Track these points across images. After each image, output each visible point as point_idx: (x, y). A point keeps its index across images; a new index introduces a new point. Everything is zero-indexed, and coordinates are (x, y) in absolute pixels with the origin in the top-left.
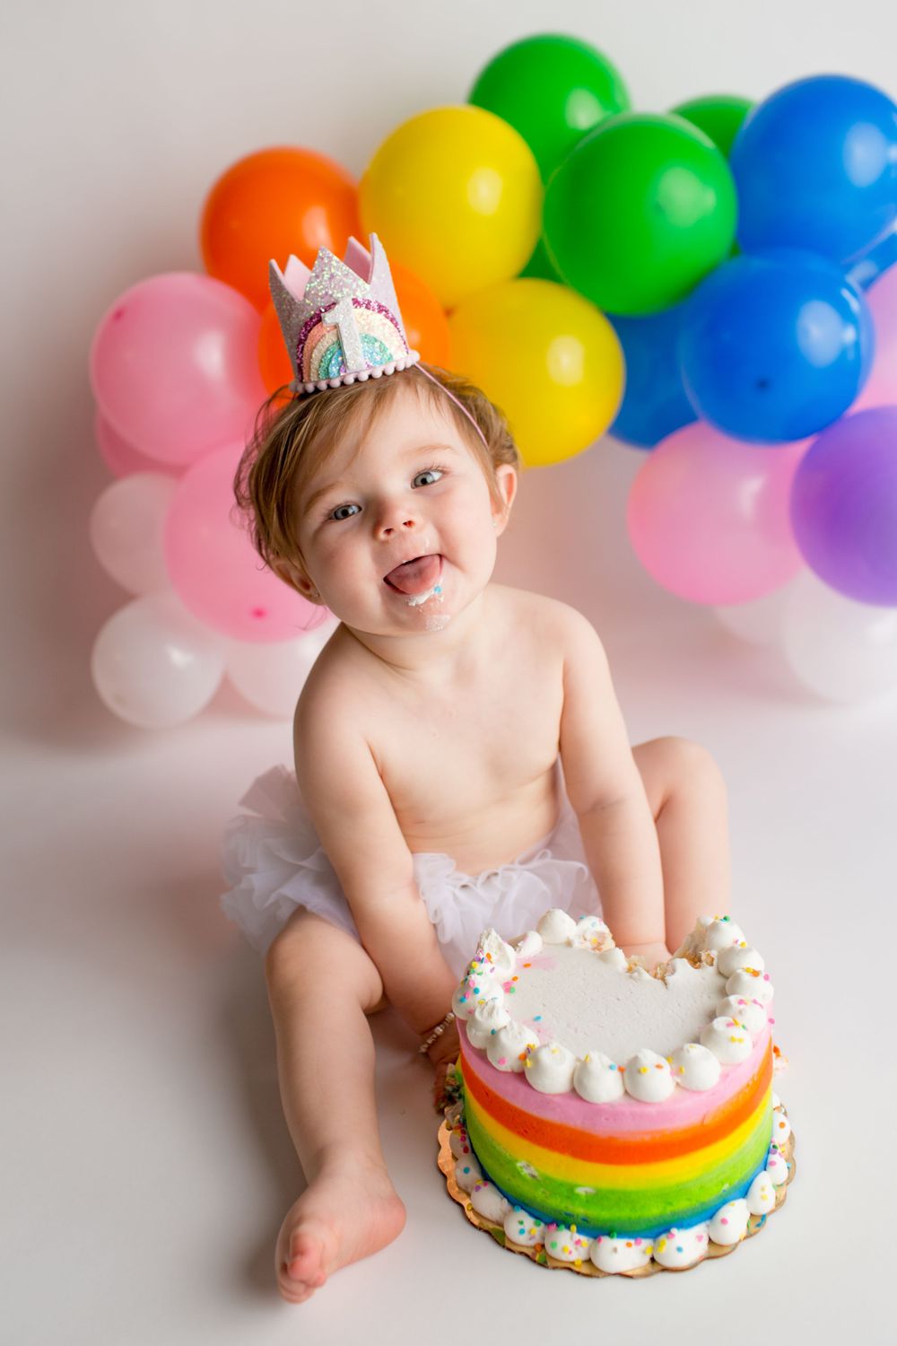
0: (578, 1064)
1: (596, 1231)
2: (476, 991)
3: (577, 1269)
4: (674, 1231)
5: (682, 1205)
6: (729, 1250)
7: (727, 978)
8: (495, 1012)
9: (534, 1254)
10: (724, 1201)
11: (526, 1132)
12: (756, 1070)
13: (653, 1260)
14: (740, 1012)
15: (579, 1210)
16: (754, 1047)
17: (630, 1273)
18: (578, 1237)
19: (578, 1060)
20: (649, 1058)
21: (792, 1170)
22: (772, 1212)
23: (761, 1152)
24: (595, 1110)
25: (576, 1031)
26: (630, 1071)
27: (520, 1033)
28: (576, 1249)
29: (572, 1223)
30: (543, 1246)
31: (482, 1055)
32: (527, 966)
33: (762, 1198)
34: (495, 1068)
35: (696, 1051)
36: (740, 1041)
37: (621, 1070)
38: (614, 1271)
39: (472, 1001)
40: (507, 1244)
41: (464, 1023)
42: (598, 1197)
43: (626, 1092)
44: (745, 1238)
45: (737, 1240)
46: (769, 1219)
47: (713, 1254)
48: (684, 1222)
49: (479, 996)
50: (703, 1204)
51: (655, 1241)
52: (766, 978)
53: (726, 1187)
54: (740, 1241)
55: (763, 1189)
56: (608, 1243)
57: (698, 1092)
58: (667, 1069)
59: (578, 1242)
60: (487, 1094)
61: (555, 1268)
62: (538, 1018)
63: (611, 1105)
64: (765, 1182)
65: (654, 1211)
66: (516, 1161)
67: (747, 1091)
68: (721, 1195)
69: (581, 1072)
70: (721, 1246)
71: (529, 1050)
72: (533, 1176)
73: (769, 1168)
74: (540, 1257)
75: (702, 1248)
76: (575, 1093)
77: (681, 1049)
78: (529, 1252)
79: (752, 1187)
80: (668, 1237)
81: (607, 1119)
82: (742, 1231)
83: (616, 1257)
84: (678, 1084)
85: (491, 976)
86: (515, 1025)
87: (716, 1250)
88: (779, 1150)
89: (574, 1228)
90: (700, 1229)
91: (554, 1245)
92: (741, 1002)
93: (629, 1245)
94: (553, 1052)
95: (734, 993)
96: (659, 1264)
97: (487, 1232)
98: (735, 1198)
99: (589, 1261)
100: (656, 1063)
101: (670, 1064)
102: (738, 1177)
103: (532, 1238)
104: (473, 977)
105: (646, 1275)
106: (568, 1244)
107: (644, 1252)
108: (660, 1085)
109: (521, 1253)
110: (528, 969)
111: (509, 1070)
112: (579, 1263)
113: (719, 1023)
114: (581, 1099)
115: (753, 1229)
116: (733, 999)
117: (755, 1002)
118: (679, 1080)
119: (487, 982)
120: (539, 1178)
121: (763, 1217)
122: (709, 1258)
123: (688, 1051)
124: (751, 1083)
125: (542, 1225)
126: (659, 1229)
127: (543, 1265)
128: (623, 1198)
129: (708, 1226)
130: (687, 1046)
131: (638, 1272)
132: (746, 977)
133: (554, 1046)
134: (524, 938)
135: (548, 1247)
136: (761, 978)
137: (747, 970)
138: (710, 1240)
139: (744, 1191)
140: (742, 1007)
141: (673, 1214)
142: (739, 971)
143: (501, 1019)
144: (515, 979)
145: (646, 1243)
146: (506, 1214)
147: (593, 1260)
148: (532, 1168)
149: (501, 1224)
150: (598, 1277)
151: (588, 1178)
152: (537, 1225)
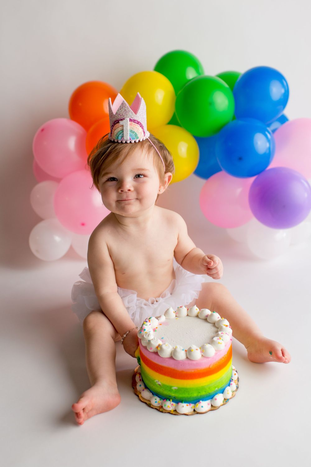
0: (173, 349)
1: (178, 401)
2: (145, 330)
3: (172, 413)
4: (201, 401)
5: (203, 393)
6: (217, 408)
7: (218, 328)
8: (150, 335)
10: (216, 393)
11: (158, 370)
12: (226, 353)
13: (194, 410)
14: (222, 336)
15: (173, 395)
16: (225, 346)
17: (187, 414)
18: (172, 403)
19: (173, 348)
20: (194, 347)
21: (237, 387)
22: (231, 398)
23: (228, 380)
24: (178, 362)
25: (174, 341)
26: (189, 352)
27: (157, 341)
28: (172, 407)
29: (171, 399)
30: (162, 407)
31: (145, 348)
32: (160, 324)
33: (228, 393)
34: (149, 351)
35: (208, 346)
36: (221, 343)
37: (186, 351)
38: (182, 413)
39: (143, 333)
40: (151, 406)
41: (140, 339)
42: (178, 390)
43: (187, 358)
44: (222, 405)
45: (219, 405)
46: (230, 400)
47: (212, 409)
48: (204, 398)
49: (145, 331)
50: (209, 393)
51: (195, 405)
53: (217, 389)
54: (221, 406)
55: (228, 391)
56: (181, 404)
57: (208, 358)
58: (199, 350)
59: (172, 404)
60: (147, 360)
61: (165, 413)
62: (163, 338)
63: (182, 361)
64: (228, 389)
65: (195, 395)
66: (155, 380)
67: (223, 359)
68: (215, 391)
69: (174, 352)
70: (215, 407)
71: (159, 345)
72: (159, 385)
73: (230, 386)
74: (160, 409)
75: (209, 407)
76: (171, 358)
77: (204, 345)
78: (158, 408)
79: (225, 390)
80: (199, 403)
81: (181, 365)
82: (222, 403)
83: (183, 408)
84: (202, 355)
85: (150, 326)
86: (156, 339)
88: (233, 381)
89: (171, 400)
90: (209, 401)
91: (165, 405)
92: (222, 333)
93: (187, 405)
94: (166, 345)
95: (220, 331)
96: (196, 411)
97: (146, 403)
98: (219, 393)
99: (175, 411)
100: (196, 348)
101: (200, 349)
102: (221, 386)
103: (159, 404)
104: (144, 326)
105: (192, 415)
106: (169, 405)
107: (192, 408)
108: (197, 355)
109: (155, 409)
110: (160, 325)
111: (153, 351)
112: (172, 411)
113: (215, 339)
114: (174, 359)
115: (224, 403)
116: (220, 333)
117: (226, 333)
118: (203, 354)
119: (148, 328)
120: (161, 385)
121: (228, 399)
122: (211, 410)
123: (205, 346)
124: (224, 357)
125: (162, 400)
126: (196, 401)
127: (162, 412)
128: (186, 390)
129: (211, 401)
130: (205, 344)
131: (190, 414)
132: (224, 327)
134: (160, 317)
135: (163, 407)
136: (228, 327)
137: (224, 325)
138: (212, 405)
139: (223, 391)
140: (222, 334)
141: (201, 396)
142: (222, 325)
143: (151, 337)
144: (157, 328)
145: (192, 405)
146: (151, 398)
147: (177, 410)
148: (159, 382)
149: (150, 401)
150: (178, 415)
151: (176, 384)
152: (161, 400)
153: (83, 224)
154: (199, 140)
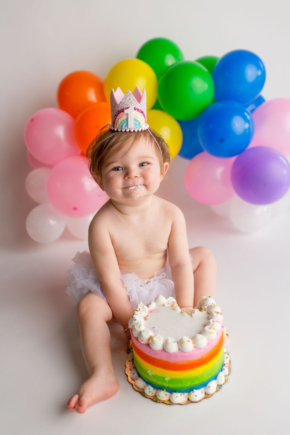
0: (165, 341)
1: (172, 391)
2: (135, 320)
3: (166, 403)
4: (194, 390)
5: (197, 382)
6: (211, 395)
7: (210, 314)
8: (141, 326)
9: (153, 399)
10: (209, 381)
11: (150, 362)
12: (218, 342)
13: (188, 399)
14: (213, 324)
15: (166, 385)
16: (217, 335)
17: (182, 403)
18: (166, 393)
19: (165, 340)
20: (186, 339)
21: (230, 371)
22: (224, 384)
23: (221, 365)
24: (170, 355)
25: (165, 331)
26: (180, 343)
27: (148, 332)
28: (166, 396)
30: (156, 396)
31: (137, 339)
32: (151, 312)
33: (221, 380)
34: (141, 343)
35: (200, 336)
37: (178, 343)
38: (177, 403)
39: (134, 323)
40: (146, 396)
41: (132, 329)
42: (172, 381)
43: (179, 349)
44: (216, 392)
45: (213, 393)
46: (223, 386)
48: (197, 387)
49: (136, 321)
50: (203, 382)
51: (189, 394)
52: (221, 314)
53: (210, 376)
54: (214, 393)
55: (221, 377)
56: (175, 395)
57: (200, 349)
58: (191, 342)
59: (166, 395)
60: (139, 351)
61: (159, 402)
62: (154, 327)
63: (175, 353)
64: (222, 375)
65: (189, 384)
66: (148, 371)
67: (215, 348)
68: (209, 379)
69: (166, 343)
70: (209, 395)
71: (150, 337)
72: (153, 375)
73: (223, 371)
74: (155, 399)
75: (203, 395)
76: (164, 350)
77: (195, 336)
78: (152, 398)
79: (218, 377)
80: (193, 392)
81: (173, 357)
82: (215, 390)
83: (177, 399)
84: (194, 346)
85: (140, 315)
86: (147, 330)
87: (207, 396)
88: (226, 365)
89: (165, 390)
90: (202, 389)
91: (159, 396)
92: (213, 321)
93: (181, 395)
94: (158, 338)
95: (211, 319)
96: (190, 401)
97: (140, 392)
98: (213, 380)
99: (169, 400)
100: (188, 340)
101: (192, 340)
102: (213, 373)
103: (153, 394)
104: (135, 316)
105: (187, 404)
106: (163, 395)
107: (186, 397)
108: (189, 347)
109: (150, 398)
110: (151, 313)
111: (145, 343)
112: (166, 401)
113: (207, 328)
114: (165, 351)
115: (218, 389)
116: (211, 321)
117: (217, 321)
118: (195, 345)
119: (139, 317)
121: (221, 385)
122: (205, 398)
123: (197, 336)
124: (216, 345)
125: (156, 390)
126: (190, 390)
127: (156, 401)
128: (179, 381)
129: (205, 389)
131: (184, 403)
132: (215, 314)
133: (158, 336)
134: (150, 304)
136: (219, 315)
137: (215, 312)
138: (205, 393)
140: (214, 323)
141: (194, 385)
142: (213, 312)
143: (143, 328)
144: (147, 316)
145: (186, 394)
146: (145, 387)
147: (171, 400)
148: (152, 373)
149: (143, 390)
150: (172, 405)
151: (168, 375)
152: (154, 390)
153: (75, 209)
154: (182, 123)
